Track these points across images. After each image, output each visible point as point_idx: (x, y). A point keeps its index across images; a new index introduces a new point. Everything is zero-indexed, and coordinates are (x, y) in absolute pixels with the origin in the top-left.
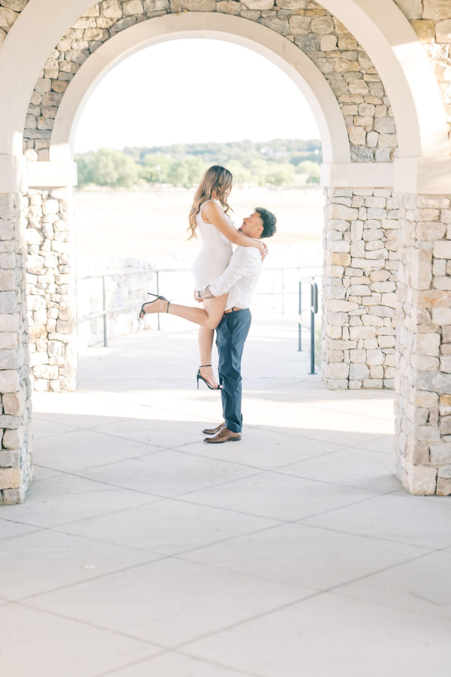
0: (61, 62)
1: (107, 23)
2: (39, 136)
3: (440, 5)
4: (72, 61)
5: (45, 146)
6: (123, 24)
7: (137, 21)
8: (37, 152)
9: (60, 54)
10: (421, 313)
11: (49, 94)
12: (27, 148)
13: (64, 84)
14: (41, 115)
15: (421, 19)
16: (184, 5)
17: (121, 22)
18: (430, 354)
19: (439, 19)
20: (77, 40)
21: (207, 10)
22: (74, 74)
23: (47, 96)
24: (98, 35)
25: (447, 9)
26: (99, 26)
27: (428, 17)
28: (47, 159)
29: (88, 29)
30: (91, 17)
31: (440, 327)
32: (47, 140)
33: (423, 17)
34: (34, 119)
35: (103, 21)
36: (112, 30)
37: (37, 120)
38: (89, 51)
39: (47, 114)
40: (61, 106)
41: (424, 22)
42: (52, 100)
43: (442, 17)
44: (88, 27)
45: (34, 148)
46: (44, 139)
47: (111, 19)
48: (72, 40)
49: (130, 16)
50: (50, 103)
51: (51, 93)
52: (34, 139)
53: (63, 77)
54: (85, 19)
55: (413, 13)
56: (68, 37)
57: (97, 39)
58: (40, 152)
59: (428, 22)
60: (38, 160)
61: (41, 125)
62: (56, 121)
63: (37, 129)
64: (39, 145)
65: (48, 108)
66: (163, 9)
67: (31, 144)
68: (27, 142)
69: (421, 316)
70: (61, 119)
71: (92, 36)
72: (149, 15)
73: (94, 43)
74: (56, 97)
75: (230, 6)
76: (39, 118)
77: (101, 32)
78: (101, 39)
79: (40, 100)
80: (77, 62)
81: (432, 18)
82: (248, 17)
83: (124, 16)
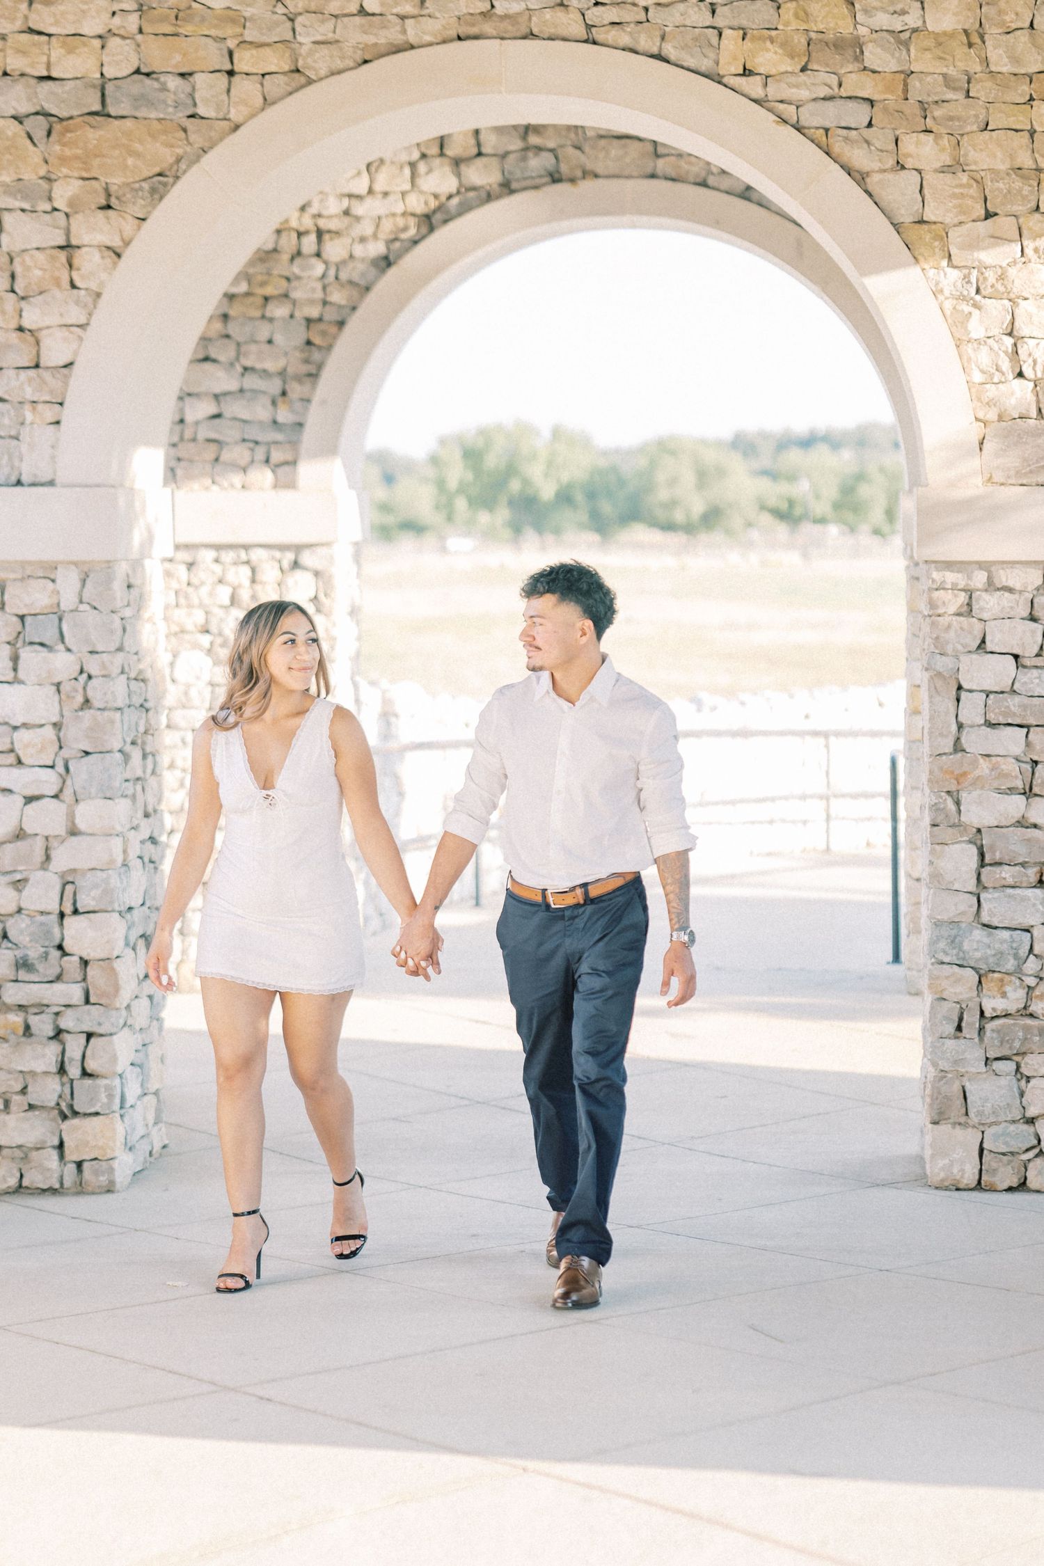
0: (329, 284)
1: (426, 203)
2: (279, 437)
3: (954, 196)
4: (351, 282)
5: (289, 458)
6: (461, 204)
7: (489, 197)
8: (273, 471)
9: (327, 269)
10: (937, 801)
11: (302, 351)
12: (253, 461)
13: (333, 330)
14: (284, 393)
15: (921, 222)
16: (588, 165)
17: (455, 201)
18: (956, 886)
19: (956, 221)
20: (363, 240)
21: (635, 174)
22: (354, 308)
23: (297, 354)
24: (405, 229)
25: (970, 202)
26: (409, 210)
27: (933, 219)
28: (291, 485)
29: (387, 216)
30: (394, 192)
31: (979, 831)
32: (294, 444)
33: (925, 219)
34: (268, 403)
35: (418, 201)
36: (438, 217)
37: (274, 403)
38: (386, 262)
39: (296, 390)
40: (326, 374)
41: (925, 227)
42: (307, 361)
43: (962, 218)
44: (387, 212)
45: (267, 461)
46: (290, 442)
47: (436, 196)
48: (353, 240)
49: (474, 189)
50: (304, 368)
51: (307, 348)
52: (268, 444)
53: (331, 315)
54: (380, 196)
55: (903, 212)
56: (345, 233)
57: (404, 236)
58: (280, 471)
59: (933, 227)
60: (275, 486)
61: (284, 415)
62: (314, 408)
63: (275, 422)
64: (277, 456)
65: (299, 379)
66: (543, 173)
67: (260, 453)
68: (252, 450)
69: (935, 808)
70: (323, 402)
71: (394, 229)
72: (514, 185)
73: (397, 245)
74: (316, 356)
75: (686, 166)
76: (280, 400)
77: (412, 222)
78: (415, 236)
79: (281, 363)
80: (363, 283)
81: (940, 220)
82: (722, 188)
83: (463, 190)
